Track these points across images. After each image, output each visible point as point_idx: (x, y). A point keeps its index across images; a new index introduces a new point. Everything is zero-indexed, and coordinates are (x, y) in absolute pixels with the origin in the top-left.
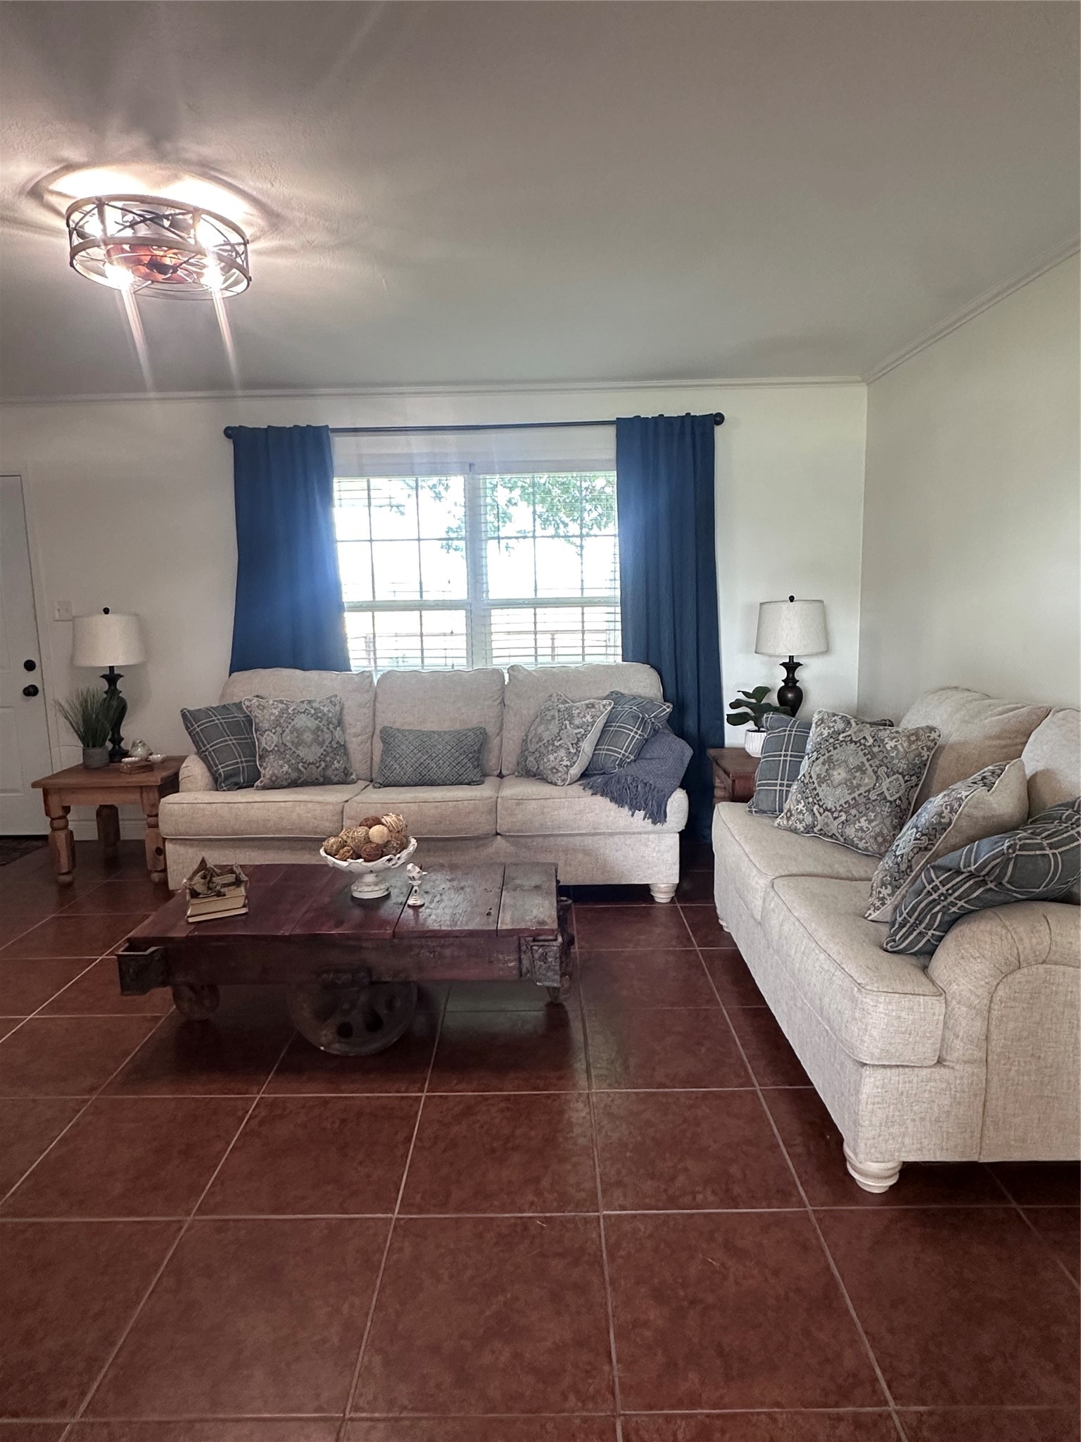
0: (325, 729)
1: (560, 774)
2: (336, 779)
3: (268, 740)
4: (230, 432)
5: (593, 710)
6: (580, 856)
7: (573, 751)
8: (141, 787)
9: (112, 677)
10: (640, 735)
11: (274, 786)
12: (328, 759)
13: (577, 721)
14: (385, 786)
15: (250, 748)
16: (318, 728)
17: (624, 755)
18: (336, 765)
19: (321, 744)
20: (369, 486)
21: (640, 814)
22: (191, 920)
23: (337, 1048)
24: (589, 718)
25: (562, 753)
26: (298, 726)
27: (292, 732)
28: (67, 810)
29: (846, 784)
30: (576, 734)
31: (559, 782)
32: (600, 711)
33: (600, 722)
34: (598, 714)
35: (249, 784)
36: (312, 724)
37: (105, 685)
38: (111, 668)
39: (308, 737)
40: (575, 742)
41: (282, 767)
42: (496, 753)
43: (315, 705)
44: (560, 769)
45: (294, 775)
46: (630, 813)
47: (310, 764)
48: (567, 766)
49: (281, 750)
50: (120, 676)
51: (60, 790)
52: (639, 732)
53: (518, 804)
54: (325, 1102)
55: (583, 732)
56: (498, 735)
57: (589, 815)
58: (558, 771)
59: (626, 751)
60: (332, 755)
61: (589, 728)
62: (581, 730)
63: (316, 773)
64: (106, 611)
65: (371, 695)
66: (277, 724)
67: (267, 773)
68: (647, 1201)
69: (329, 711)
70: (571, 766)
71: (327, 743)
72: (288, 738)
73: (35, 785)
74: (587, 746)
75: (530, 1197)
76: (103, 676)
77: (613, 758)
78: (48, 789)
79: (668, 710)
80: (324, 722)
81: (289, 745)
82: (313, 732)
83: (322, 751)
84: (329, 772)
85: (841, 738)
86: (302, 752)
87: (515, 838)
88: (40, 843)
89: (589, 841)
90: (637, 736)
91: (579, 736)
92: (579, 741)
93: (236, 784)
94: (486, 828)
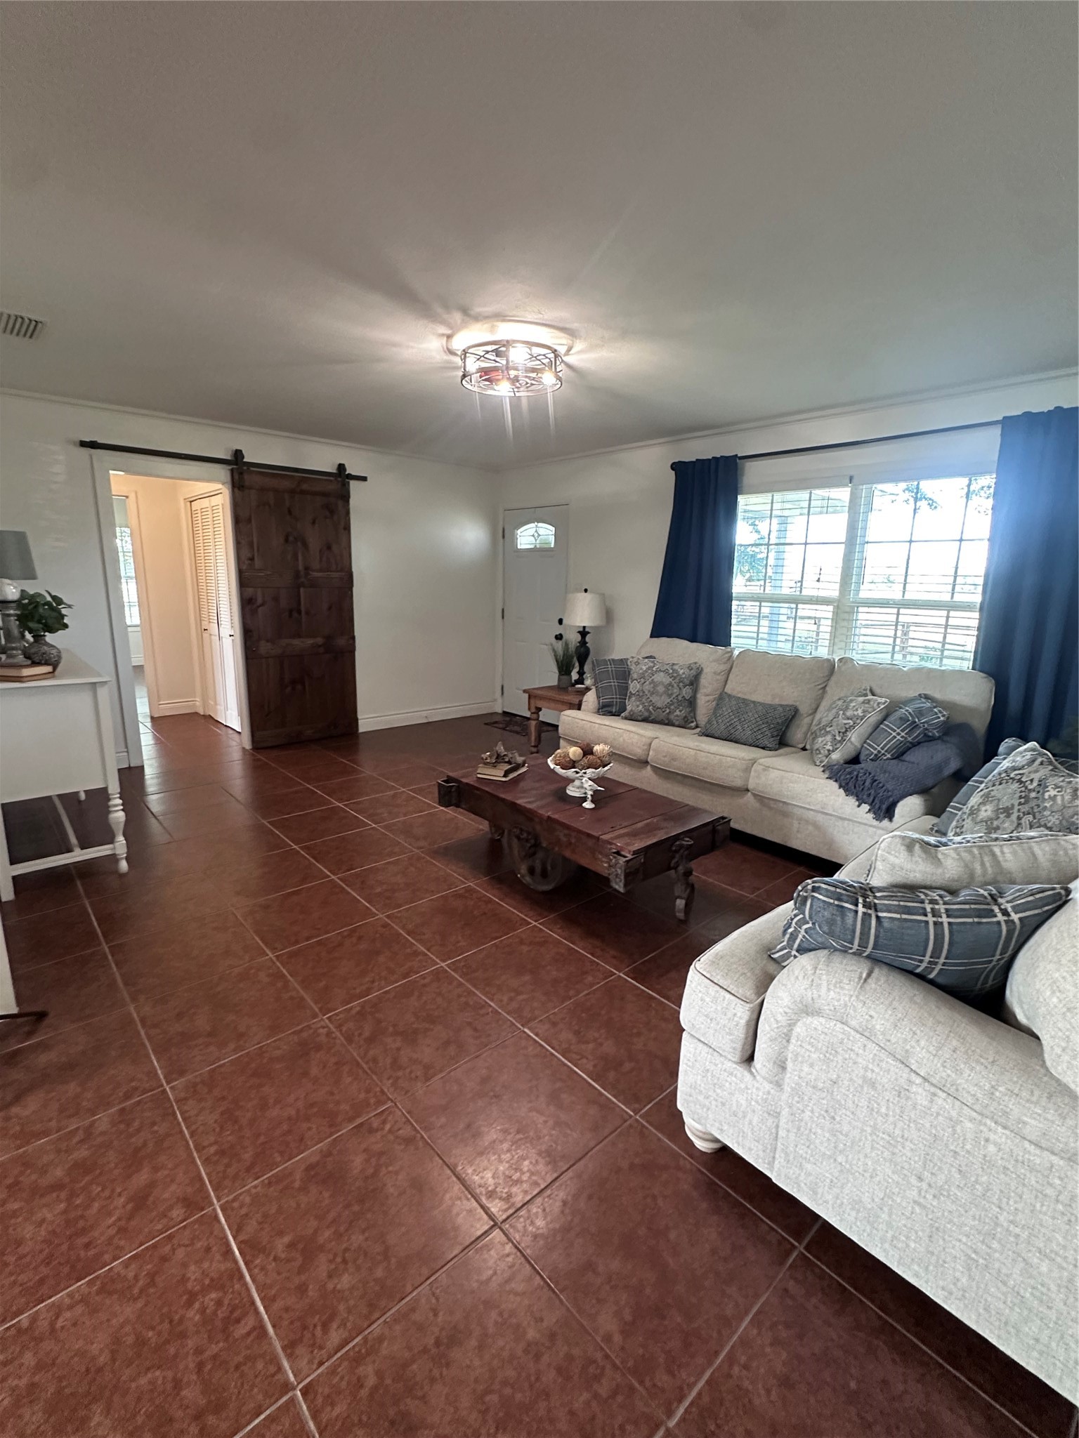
0: (675, 685)
1: (820, 756)
2: (677, 723)
3: (634, 687)
4: (676, 467)
5: (867, 705)
6: (810, 828)
7: (838, 738)
8: (570, 704)
9: (584, 633)
10: (902, 737)
11: (631, 718)
12: (672, 707)
13: (849, 713)
14: (707, 736)
15: (624, 690)
16: (670, 684)
17: (879, 752)
18: (678, 713)
19: (670, 696)
20: (772, 500)
21: (866, 807)
22: (479, 776)
23: (528, 879)
24: (860, 712)
25: (829, 738)
26: (655, 680)
27: (650, 684)
28: (540, 709)
29: (986, 822)
30: (845, 724)
31: (818, 764)
32: (873, 707)
33: (873, 718)
34: (870, 710)
35: (617, 714)
36: (667, 680)
37: (579, 637)
38: (584, 627)
39: (661, 689)
40: (844, 730)
41: (638, 706)
42: (804, 729)
43: (676, 667)
44: (822, 751)
45: (646, 714)
46: (857, 803)
47: (658, 708)
48: (829, 750)
49: (640, 695)
50: (589, 633)
51: (536, 697)
52: (903, 734)
53: (764, 770)
54: (490, 901)
55: (852, 724)
56: (810, 715)
57: (819, 795)
58: (820, 753)
59: (882, 749)
60: (676, 705)
61: (858, 721)
62: (850, 721)
63: (662, 716)
64: (586, 591)
65: (728, 666)
66: (642, 676)
67: (630, 706)
68: (554, 1041)
69: (684, 673)
70: (833, 751)
71: (674, 696)
72: (647, 687)
73: (525, 691)
74: (855, 738)
75: (505, 999)
76: (579, 632)
77: (867, 752)
78: (532, 695)
79: (942, 719)
80: (677, 680)
81: (646, 693)
82: (666, 687)
83: (669, 700)
84: (672, 717)
85: (1012, 775)
86: (654, 699)
87: (760, 798)
88: (550, 728)
89: (820, 818)
90: (898, 737)
91: (847, 726)
92: (846, 731)
93: (611, 712)
94: (738, 783)
